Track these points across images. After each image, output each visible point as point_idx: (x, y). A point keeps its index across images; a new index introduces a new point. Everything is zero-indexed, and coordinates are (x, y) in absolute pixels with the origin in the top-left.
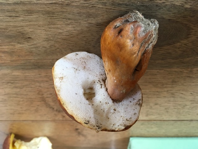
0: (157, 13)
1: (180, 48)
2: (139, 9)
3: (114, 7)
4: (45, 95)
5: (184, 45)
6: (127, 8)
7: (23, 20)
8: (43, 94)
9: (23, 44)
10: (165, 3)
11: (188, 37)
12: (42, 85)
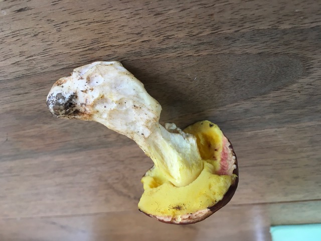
0: (233, 49)
1: (302, 90)
2: (198, 49)
3: (155, 55)
4: (110, 181)
5: (307, 85)
6: (178, 52)
7: (37, 96)
8: (106, 181)
9: (51, 124)
10: (238, 31)
11: (310, 73)
12: (99, 168)
